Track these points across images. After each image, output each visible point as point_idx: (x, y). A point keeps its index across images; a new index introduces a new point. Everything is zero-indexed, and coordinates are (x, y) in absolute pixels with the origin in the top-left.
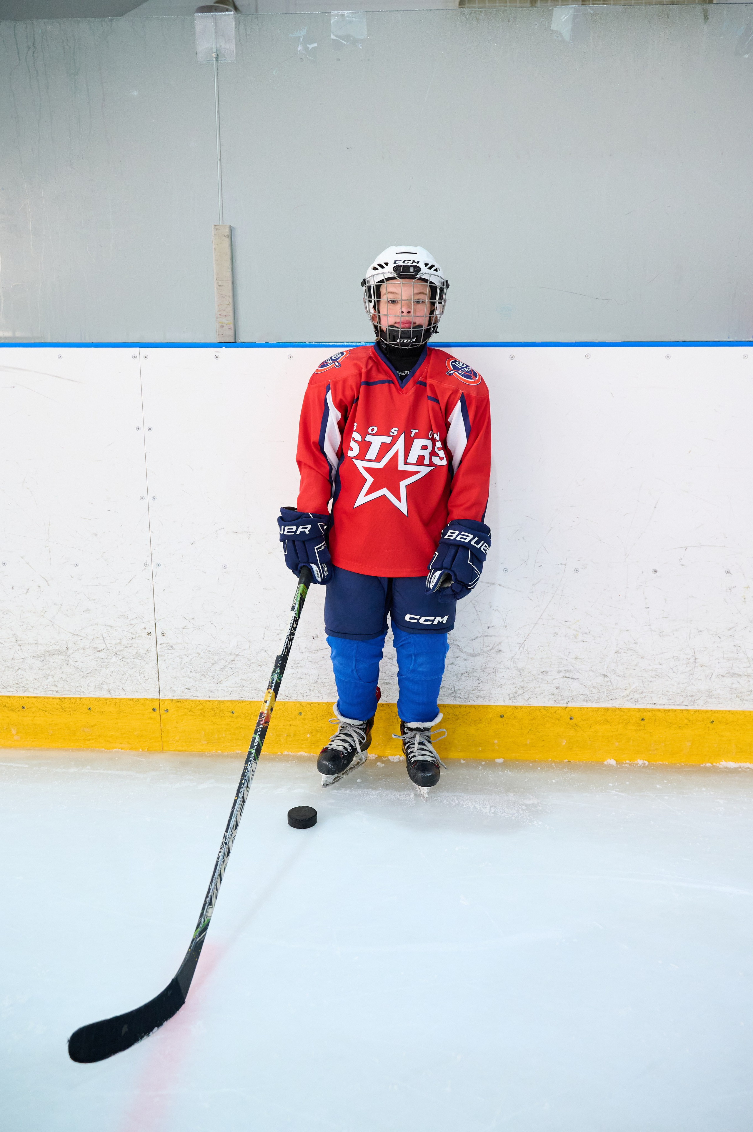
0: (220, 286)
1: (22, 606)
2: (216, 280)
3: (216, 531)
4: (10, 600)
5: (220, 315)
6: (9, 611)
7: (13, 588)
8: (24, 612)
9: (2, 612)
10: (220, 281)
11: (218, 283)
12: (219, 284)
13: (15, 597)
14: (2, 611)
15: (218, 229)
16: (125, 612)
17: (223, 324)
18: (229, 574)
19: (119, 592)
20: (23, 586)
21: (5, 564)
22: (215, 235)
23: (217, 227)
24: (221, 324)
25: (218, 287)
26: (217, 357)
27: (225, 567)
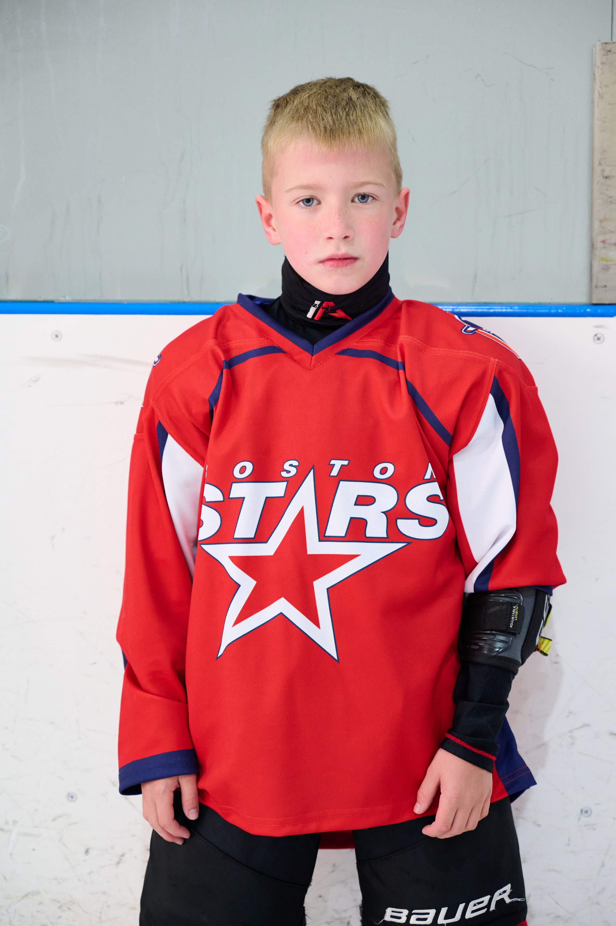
0: (606, 177)
1: (104, 893)
2: (600, 164)
3: (571, 731)
4: (79, 880)
5: (603, 242)
6: (74, 903)
7: (87, 852)
8: (108, 907)
9: (58, 905)
10: (609, 166)
11: (603, 171)
12: (606, 174)
13: (90, 873)
14: (58, 902)
15: (610, 51)
16: (345, 911)
17: (608, 263)
18: (594, 829)
19: (334, 865)
20: (112, 848)
21: (72, 797)
22: (602, 63)
23: (609, 47)
24: (604, 263)
25: (603, 180)
26: (599, 339)
27: (586, 812)
